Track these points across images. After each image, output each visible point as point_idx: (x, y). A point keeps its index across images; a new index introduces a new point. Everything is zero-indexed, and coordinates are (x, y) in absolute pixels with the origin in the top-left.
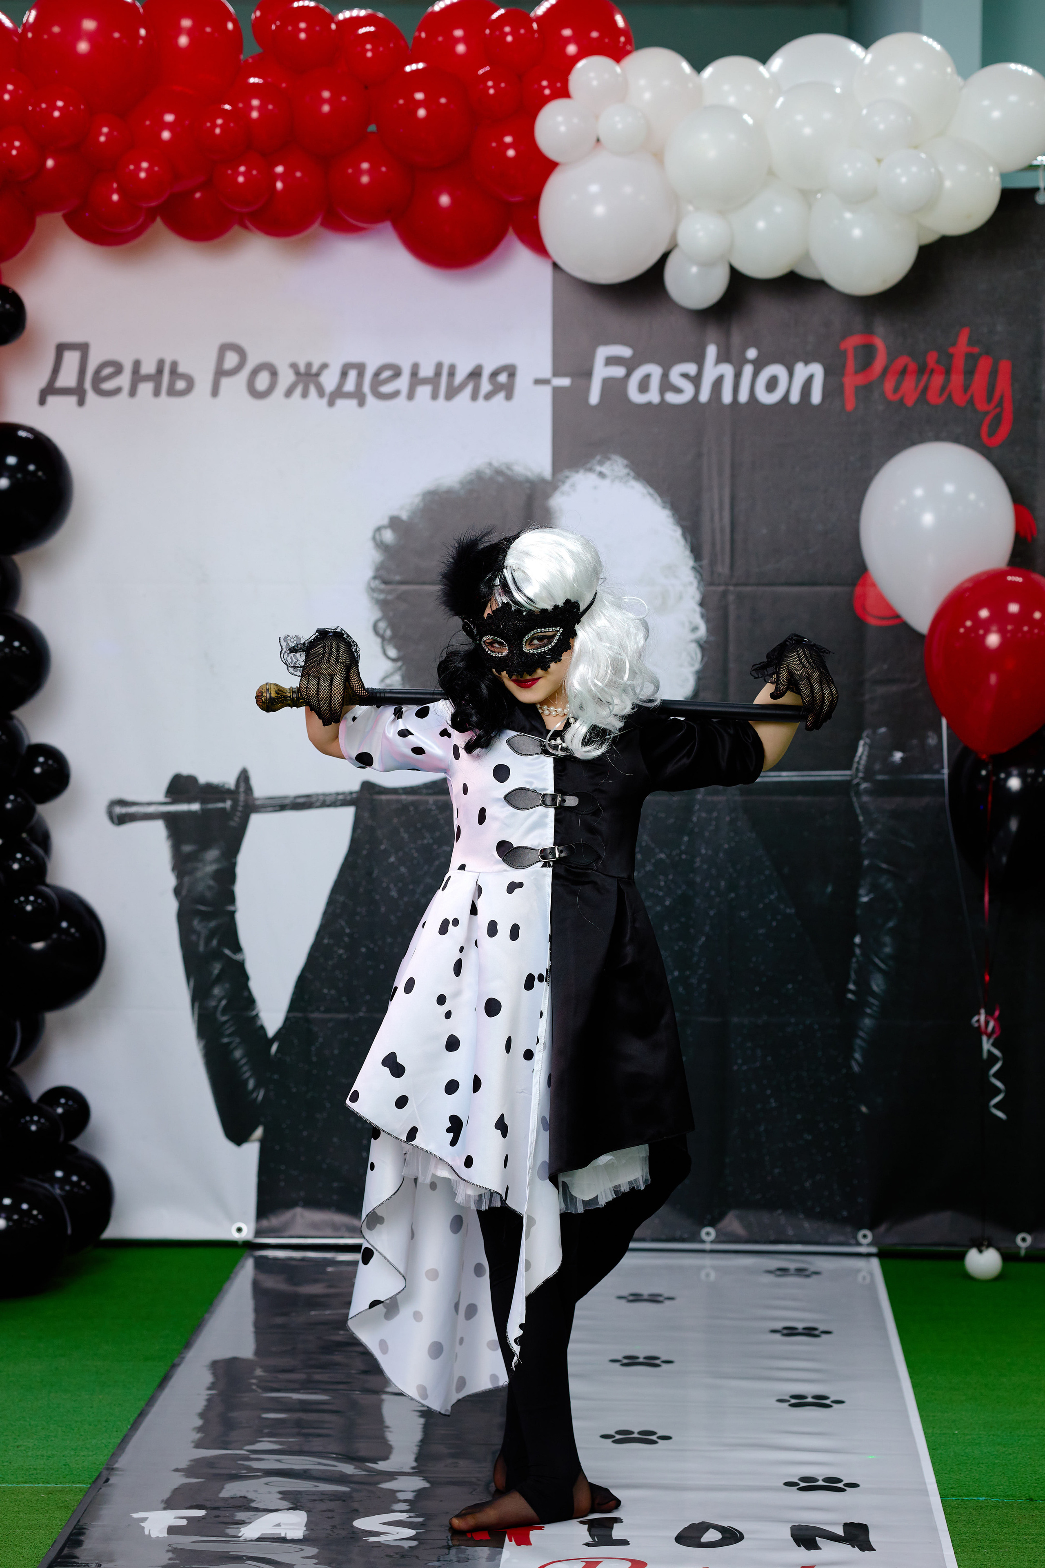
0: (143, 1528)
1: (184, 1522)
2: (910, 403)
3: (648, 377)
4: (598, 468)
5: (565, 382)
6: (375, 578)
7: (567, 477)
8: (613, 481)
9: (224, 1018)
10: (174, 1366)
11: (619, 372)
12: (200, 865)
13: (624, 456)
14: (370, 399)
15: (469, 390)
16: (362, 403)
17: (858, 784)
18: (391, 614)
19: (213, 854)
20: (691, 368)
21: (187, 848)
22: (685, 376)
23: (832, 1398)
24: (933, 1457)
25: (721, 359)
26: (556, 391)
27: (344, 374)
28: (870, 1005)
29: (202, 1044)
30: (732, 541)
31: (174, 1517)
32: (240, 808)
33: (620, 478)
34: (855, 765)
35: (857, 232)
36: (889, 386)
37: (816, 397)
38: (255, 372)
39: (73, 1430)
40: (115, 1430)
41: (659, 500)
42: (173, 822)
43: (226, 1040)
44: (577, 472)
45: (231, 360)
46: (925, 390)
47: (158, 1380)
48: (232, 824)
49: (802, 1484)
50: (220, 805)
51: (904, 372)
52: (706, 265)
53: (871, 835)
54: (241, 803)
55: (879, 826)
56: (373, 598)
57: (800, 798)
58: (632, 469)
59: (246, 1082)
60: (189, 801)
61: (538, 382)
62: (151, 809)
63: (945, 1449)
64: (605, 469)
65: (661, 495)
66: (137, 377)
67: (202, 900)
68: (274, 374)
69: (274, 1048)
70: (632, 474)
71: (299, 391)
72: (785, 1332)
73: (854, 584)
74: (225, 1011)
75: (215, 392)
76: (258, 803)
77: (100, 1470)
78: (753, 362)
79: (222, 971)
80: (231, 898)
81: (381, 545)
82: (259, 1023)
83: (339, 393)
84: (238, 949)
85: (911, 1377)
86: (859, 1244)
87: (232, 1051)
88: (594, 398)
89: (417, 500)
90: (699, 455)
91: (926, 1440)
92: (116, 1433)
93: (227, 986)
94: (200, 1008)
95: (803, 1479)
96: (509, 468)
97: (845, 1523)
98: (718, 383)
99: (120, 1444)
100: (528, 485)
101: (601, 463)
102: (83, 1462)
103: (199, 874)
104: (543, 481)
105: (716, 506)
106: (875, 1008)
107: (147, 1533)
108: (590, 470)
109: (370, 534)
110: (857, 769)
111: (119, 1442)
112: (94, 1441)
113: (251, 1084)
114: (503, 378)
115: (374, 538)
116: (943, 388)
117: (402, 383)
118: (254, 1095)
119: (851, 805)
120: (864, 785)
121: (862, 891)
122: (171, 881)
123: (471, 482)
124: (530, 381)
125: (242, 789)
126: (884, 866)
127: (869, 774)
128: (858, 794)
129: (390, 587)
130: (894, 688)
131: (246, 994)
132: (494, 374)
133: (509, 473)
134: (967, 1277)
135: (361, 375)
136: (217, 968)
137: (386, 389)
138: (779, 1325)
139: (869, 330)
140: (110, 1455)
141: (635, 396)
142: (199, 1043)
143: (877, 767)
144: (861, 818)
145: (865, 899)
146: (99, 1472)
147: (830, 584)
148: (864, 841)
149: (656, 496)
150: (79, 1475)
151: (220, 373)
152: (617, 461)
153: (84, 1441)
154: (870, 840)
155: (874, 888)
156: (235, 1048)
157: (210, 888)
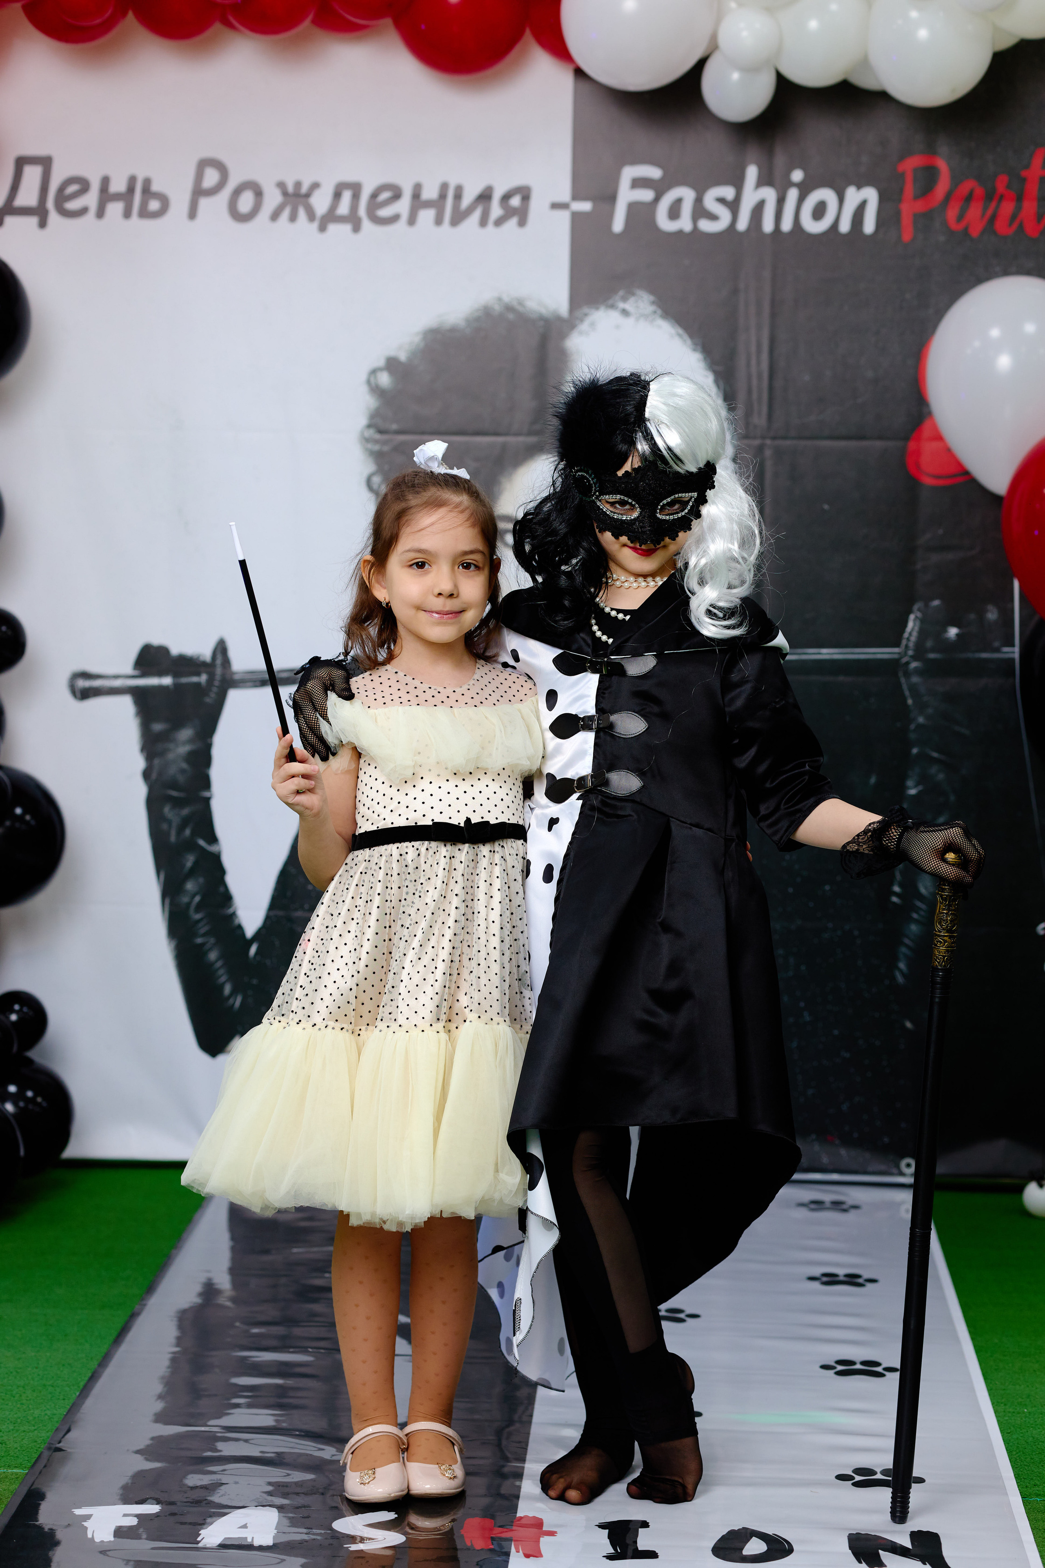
0: (86, 1528)
1: (134, 1521)
2: (975, 234)
3: (679, 201)
4: (621, 305)
5: (585, 206)
6: (369, 426)
7: (586, 315)
8: (637, 319)
9: (198, 916)
10: (134, 1316)
11: (646, 195)
12: (171, 746)
13: (652, 291)
14: (366, 224)
15: (477, 215)
16: (357, 228)
17: (907, 663)
18: (386, 467)
19: (186, 734)
20: (728, 192)
21: (158, 727)
22: (721, 201)
23: (884, 1365)
24: (1008, 1444)
25: (764, 180)
26: (576, 217)
27: (337, 195)
28: (917, 910)
29: (173, 944)
30: (771, 388)
31: (122, 1515)
32: (217, 683)
33: (645, 317)
34: (904, 642)
35: (923, 34)
36: (952, 214)
37: (869, 226)
38: (237, 192)
39: (14, 1397)
40: (62, 1397)
41: (689, 341)
42: (141, 697)
43: (199, 940)
44: (597, 309)
45: (211, 177)
46: (994, 218)
47: (115, 1334)
48: (208, 700)
49: (858, 1478)
50: (195, 679)
51: (969, 198)
52: (750, 70)
53: (921, 720)
54: (218, 677)
55: (930, 711)
56: (366, 449)
57: (841, 678)
58: (659, 307)
59: (222, 987)
60: (161, 674)
61: (555, 206)
62: (118, 683)
63: (1022, 1433)
64: (627, 306)
65: (691, 336)
66: (106, 196)
67: (174, 785)
68: (259, 194)
69: (253, 950)
70: (659, 312)
71: (286, 213)
72: (825, 1279)
73: (906, 439)
74: (198, 908)
75: (192, 214)
76: (236, 677)
77: (40, 1450)
78: (799, 185)
79: (196, 863)
80: (206, 783)
81: (376, 390)
82: (236, 922)
83: (331, 217)
84: (213, 839)
85: (973, 1339)
86: (902, 1174)
87: (205, 954)
88: (618, 225)
89: (417, 339)
90: (735, 291)
91: (998, 1421)
92: (62, 1401)
93: (201, 880)
94: (172, 904)
95: (858, 1471)
96: (521, 303)
97: (912, 1532)
98: (759, 209)
99: (66, 1415)
100: (542, 323)
101: (624, 299)
102: (23, 1439)
103: (171, 756)
104: (559, 318)
105: (753, 349)
106: (922, 913)
107: (90, 1536)
108: (612, 307)
109: (364, 377)
110: (907, 646)
111: (65, 1413)
112: (37, 1412)
113: (227, 989)
114: (515, 201)
115: (368, 382)
116: (1014, 217)
117: (403, 206)
118: (231, 1001)
119: (899, 685)
120: (914, 665)
121: (910, 783)
122: (139, 763)
123: (478, 319)
124: (547, 205)
125: (219, 661)
126: (935, 755)
127: (920, 652)
128: (907, 674)
129: (385, 437)
130: (950, 556)
131: (222, 889)
132: (506, 197)
133: (520, 309)
134: (1026, 1214)
135: (356, 197)
136: (190, 860)
137: (384, 212)
138: (817, 1271)
139: (931, 150)
140: (54, 1431)
141: (665, 223)
142: (170, 942)
143: (929, 644)
144: (910, 702)
145: (913, 792)
146: (38, 1453)
147: (880, 438)
148: (912, 727)
149: (686, 337)
150: (17, 1457)
151: (199, 192)
152: (642, 297)
153: (25, 1411)
154: (919, 726)
155: (923, 779)
156: (210, 949)
157: (183, 771)
